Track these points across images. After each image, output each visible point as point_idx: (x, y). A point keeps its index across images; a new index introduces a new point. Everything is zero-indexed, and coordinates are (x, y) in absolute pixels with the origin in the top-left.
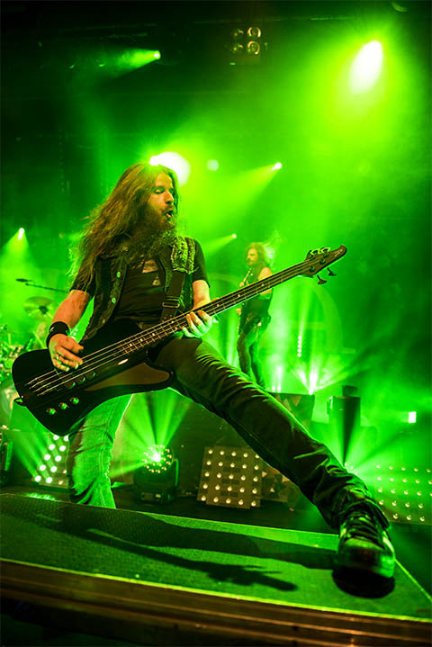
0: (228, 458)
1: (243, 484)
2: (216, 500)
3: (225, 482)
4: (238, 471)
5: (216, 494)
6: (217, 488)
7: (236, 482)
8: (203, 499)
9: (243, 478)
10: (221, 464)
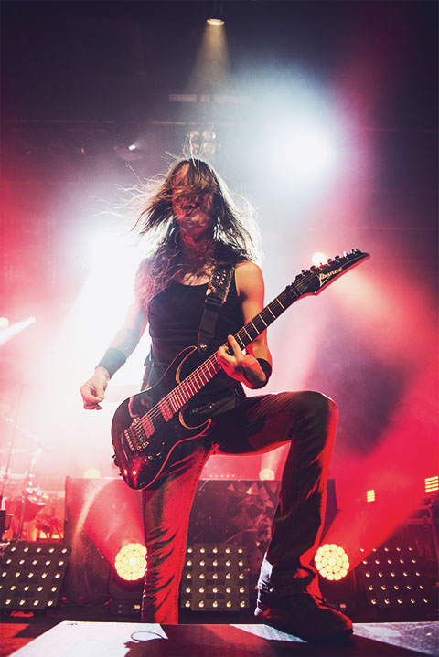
0: (209, 556)
1: (229, 584)
2: (201, 605)
3: (209, 583)
4: (221, 569)
5: (202, 597)
6: (202, 591)
7: (221, 583)
8: (188, 605)
9: (228, 577)
10: (202, 564)
